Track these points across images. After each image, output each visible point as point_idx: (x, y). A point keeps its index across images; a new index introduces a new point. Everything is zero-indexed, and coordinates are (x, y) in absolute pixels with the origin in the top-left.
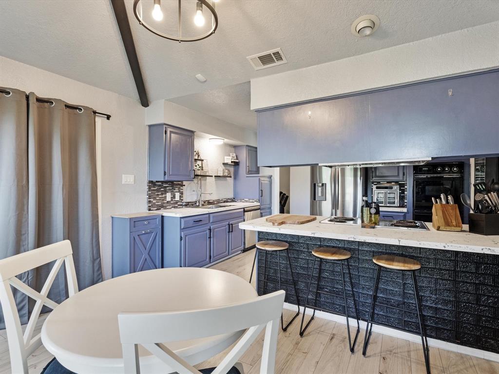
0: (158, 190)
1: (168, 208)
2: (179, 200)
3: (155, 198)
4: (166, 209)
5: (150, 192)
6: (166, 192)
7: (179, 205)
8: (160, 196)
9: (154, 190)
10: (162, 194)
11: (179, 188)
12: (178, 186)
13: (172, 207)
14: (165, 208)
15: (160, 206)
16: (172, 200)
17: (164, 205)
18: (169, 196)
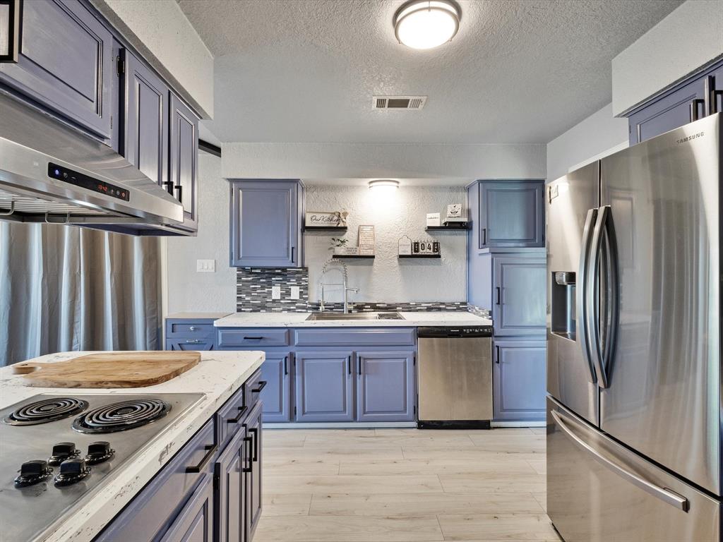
0: (253, 282)
1: (275, 311)
2: (298, 298)
3: (248, 294)
4: (271, 311)
5: (241, 285)
6: (270, 285)
7: (298, 307)
8: (258, 291)
9: (247, 281)
10: (263, 288)
11: (299, 280)
12: (297, 275)
13: (284, 310)
14: (269, 310)
15: (259, 307)
16: (283, 298)
17: (267, 305)
18: (276, 292)
